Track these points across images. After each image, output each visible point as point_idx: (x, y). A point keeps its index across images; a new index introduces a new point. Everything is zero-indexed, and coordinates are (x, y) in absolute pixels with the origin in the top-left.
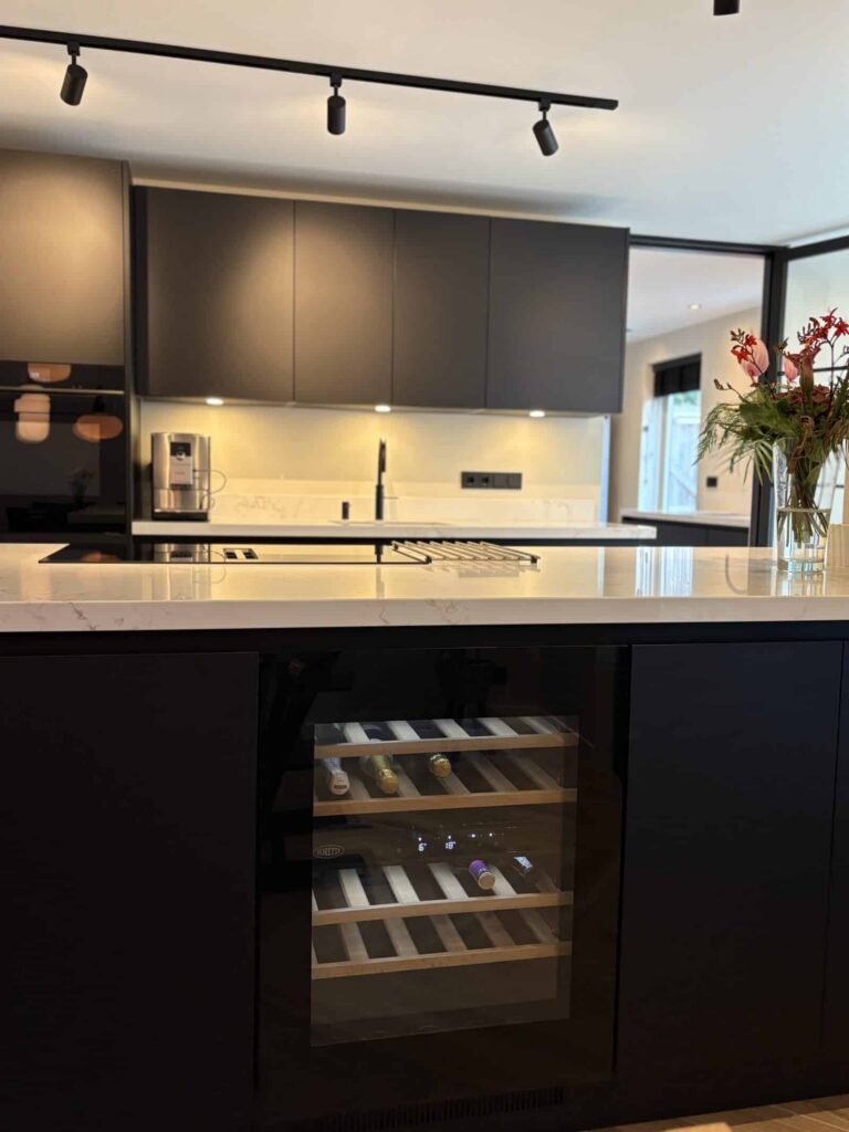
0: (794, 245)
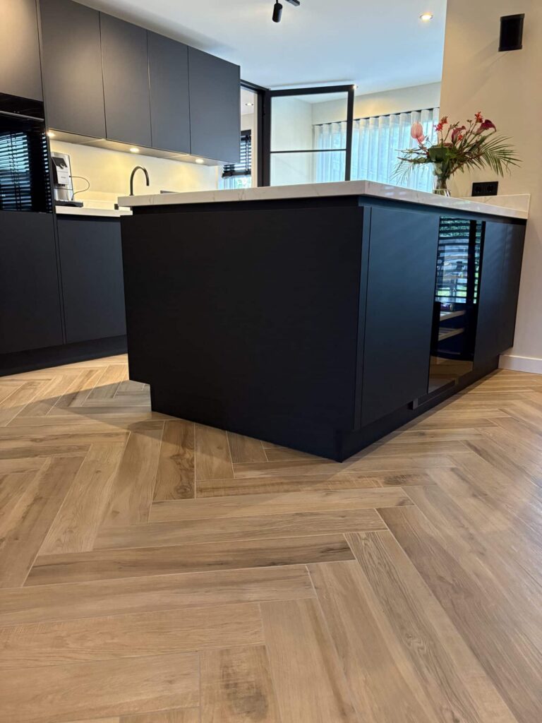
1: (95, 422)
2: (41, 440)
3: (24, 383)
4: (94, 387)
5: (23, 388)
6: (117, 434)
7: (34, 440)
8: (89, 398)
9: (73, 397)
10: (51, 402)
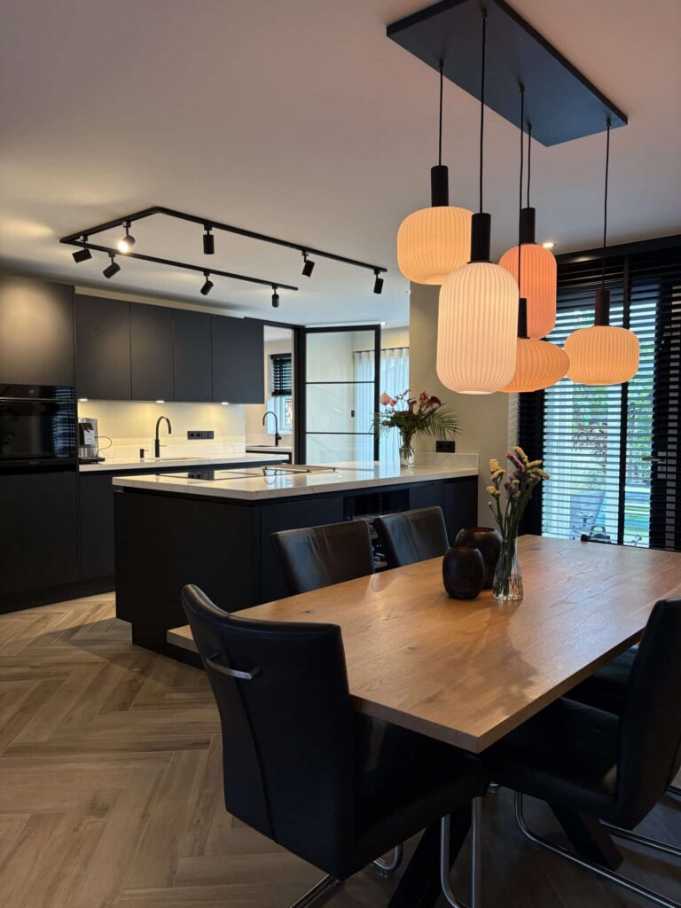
0: (308, 326)
1: (85, 652)
2: (38, 667)
3: (40, 616)
4: (96, 621)
5: (38, 621)
6: (96, 663)
7: (32, 667)
8: (89, 631)
9: (75, 630)
10: (54, 634)
